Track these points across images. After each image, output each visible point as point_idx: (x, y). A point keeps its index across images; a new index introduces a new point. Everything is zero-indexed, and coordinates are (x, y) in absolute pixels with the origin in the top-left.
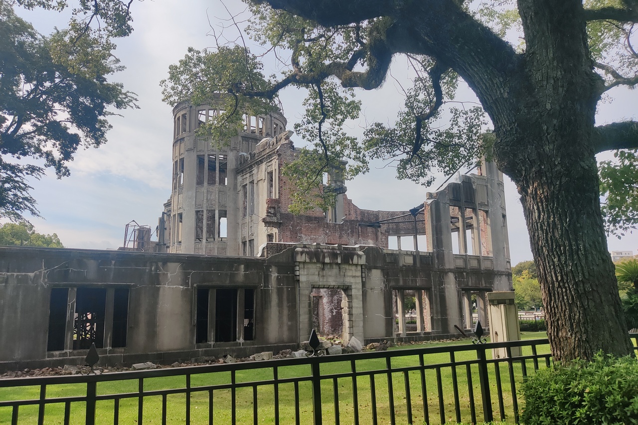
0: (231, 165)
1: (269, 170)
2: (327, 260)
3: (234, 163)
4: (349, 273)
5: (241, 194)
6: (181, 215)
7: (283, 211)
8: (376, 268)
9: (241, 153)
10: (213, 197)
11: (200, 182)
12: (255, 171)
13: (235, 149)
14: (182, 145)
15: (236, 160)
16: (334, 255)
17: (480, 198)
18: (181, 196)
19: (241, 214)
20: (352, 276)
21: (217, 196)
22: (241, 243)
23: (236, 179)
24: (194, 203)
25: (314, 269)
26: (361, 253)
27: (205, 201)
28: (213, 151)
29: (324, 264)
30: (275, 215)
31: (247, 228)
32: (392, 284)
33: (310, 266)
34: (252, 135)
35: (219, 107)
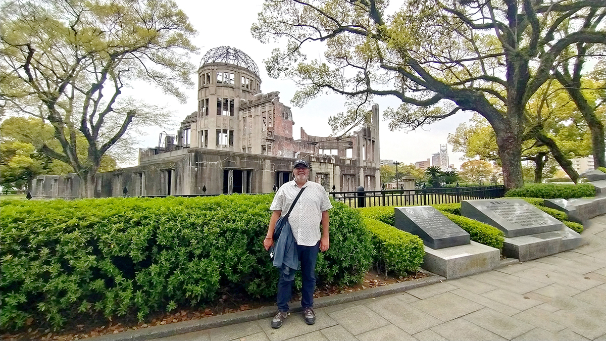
0: (236, 105)
1: (263, 110)
2: (322, 161)
4: (329, 167)
5: (242, 121)
6: (206, 131)
7: (275, 134)
8: (338, 165)
9: (242, 99)
10: (226, 122)
11: (219, 113)
12: (253, 110)
13: (238, 96)
14: (207, 91)
15: (239, 103)
16: (324, 159)
17: (372, 135)
18: (206, 121)
19: (242, 133)
20: (329, 169)
21: (229, 122)
22: (242, 149)
23: (239, 113)
24: (215, 125)
25: (317, 164)
26: (333, 158)
27: (222, 124)
28: (226, 96)
29: (321, 162)
30: (271, 135)
31: (246, 141)
32: (343, 172)
33: (316, 163)
34: (247, 90)
35: (230, 72)
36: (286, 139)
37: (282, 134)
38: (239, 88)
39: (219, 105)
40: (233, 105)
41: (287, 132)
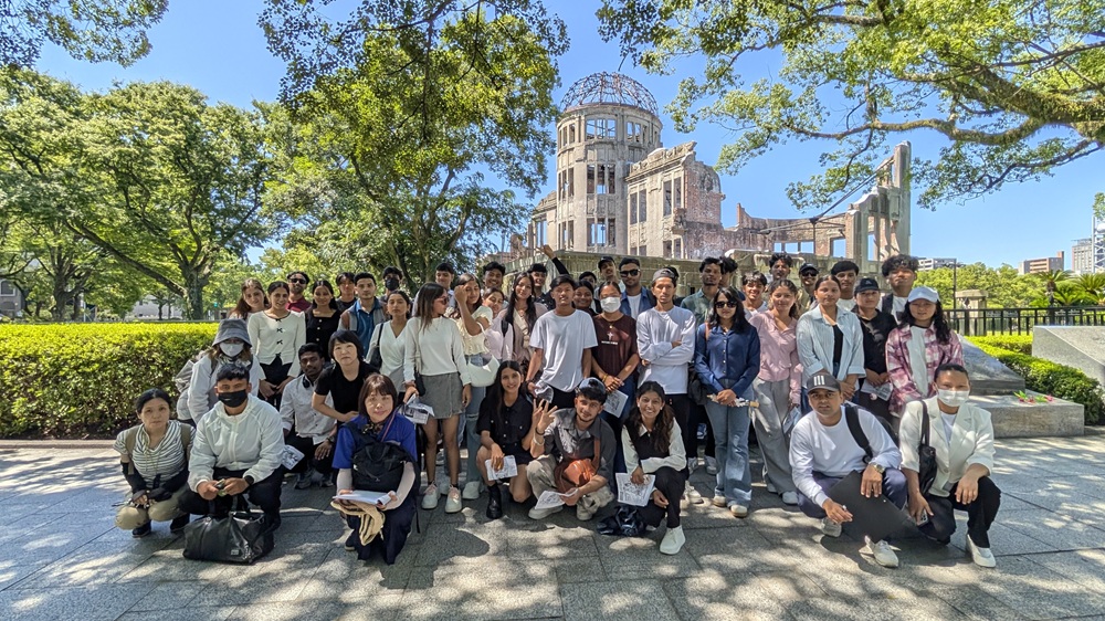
0: (619, 174)
1: (667, 179)
3: (622, 172)
5: (629, 201)
6: (571, 223)
7: (688, 220)
10: (603, 205)
11: (590, 190)
12: (647, 180)
13: (622, 158)
14: (571, 155)
17: (893, 209)
18: (571, 204)
19: (629, 221)
21: (607, 204)
22: (630, 249)
24: (585, 211)
26: (801, 259)
27: (596, 209)
28: (602, 160)
30: (682, 223)
31: (636, 235)
34: (637, 145)
35: (607, 116)
36: (709, 227)
37: (700, 218)
38: (622, 143)
39: (590, 176)
40: (613, 173)
41: (710, 214)
